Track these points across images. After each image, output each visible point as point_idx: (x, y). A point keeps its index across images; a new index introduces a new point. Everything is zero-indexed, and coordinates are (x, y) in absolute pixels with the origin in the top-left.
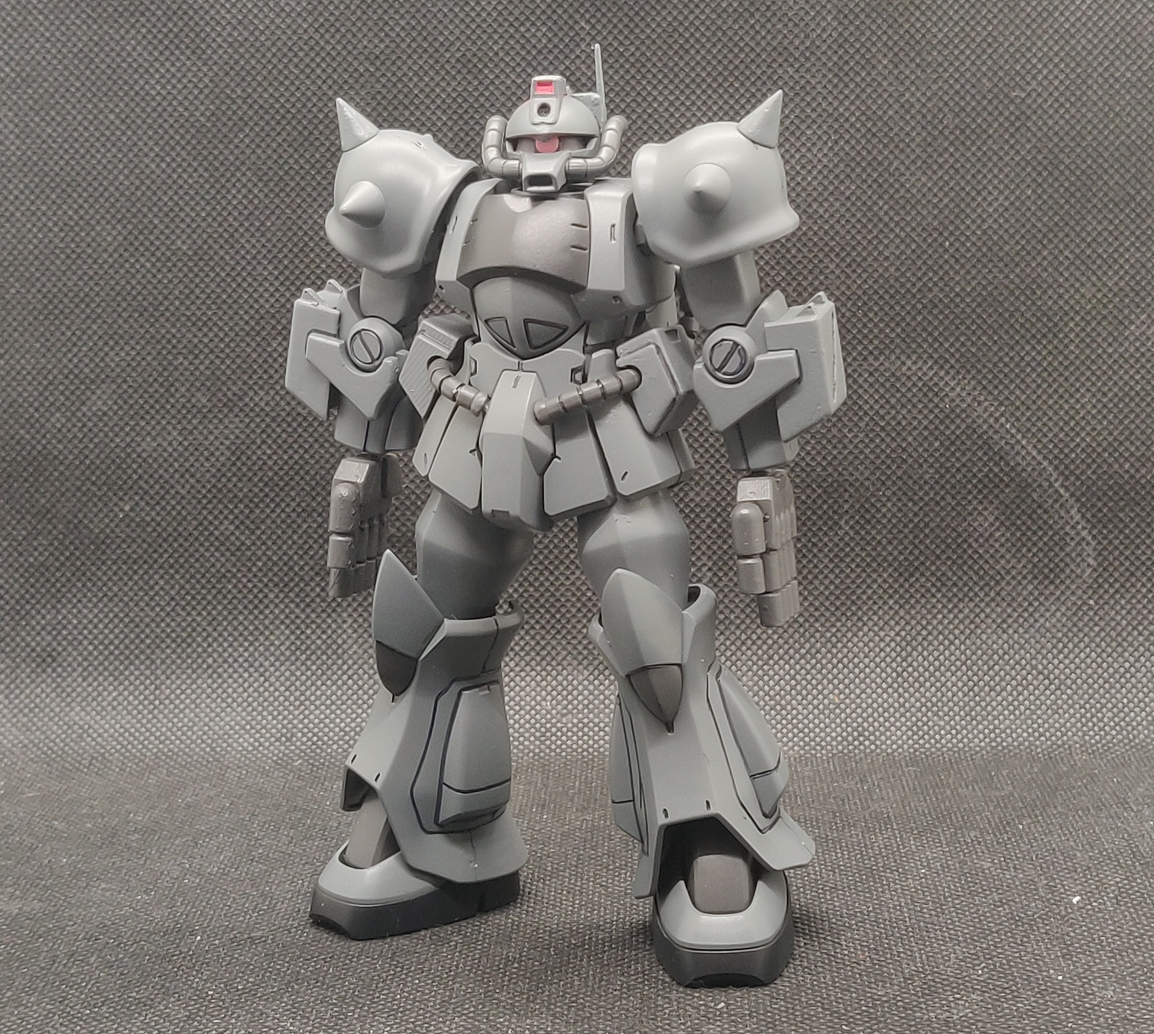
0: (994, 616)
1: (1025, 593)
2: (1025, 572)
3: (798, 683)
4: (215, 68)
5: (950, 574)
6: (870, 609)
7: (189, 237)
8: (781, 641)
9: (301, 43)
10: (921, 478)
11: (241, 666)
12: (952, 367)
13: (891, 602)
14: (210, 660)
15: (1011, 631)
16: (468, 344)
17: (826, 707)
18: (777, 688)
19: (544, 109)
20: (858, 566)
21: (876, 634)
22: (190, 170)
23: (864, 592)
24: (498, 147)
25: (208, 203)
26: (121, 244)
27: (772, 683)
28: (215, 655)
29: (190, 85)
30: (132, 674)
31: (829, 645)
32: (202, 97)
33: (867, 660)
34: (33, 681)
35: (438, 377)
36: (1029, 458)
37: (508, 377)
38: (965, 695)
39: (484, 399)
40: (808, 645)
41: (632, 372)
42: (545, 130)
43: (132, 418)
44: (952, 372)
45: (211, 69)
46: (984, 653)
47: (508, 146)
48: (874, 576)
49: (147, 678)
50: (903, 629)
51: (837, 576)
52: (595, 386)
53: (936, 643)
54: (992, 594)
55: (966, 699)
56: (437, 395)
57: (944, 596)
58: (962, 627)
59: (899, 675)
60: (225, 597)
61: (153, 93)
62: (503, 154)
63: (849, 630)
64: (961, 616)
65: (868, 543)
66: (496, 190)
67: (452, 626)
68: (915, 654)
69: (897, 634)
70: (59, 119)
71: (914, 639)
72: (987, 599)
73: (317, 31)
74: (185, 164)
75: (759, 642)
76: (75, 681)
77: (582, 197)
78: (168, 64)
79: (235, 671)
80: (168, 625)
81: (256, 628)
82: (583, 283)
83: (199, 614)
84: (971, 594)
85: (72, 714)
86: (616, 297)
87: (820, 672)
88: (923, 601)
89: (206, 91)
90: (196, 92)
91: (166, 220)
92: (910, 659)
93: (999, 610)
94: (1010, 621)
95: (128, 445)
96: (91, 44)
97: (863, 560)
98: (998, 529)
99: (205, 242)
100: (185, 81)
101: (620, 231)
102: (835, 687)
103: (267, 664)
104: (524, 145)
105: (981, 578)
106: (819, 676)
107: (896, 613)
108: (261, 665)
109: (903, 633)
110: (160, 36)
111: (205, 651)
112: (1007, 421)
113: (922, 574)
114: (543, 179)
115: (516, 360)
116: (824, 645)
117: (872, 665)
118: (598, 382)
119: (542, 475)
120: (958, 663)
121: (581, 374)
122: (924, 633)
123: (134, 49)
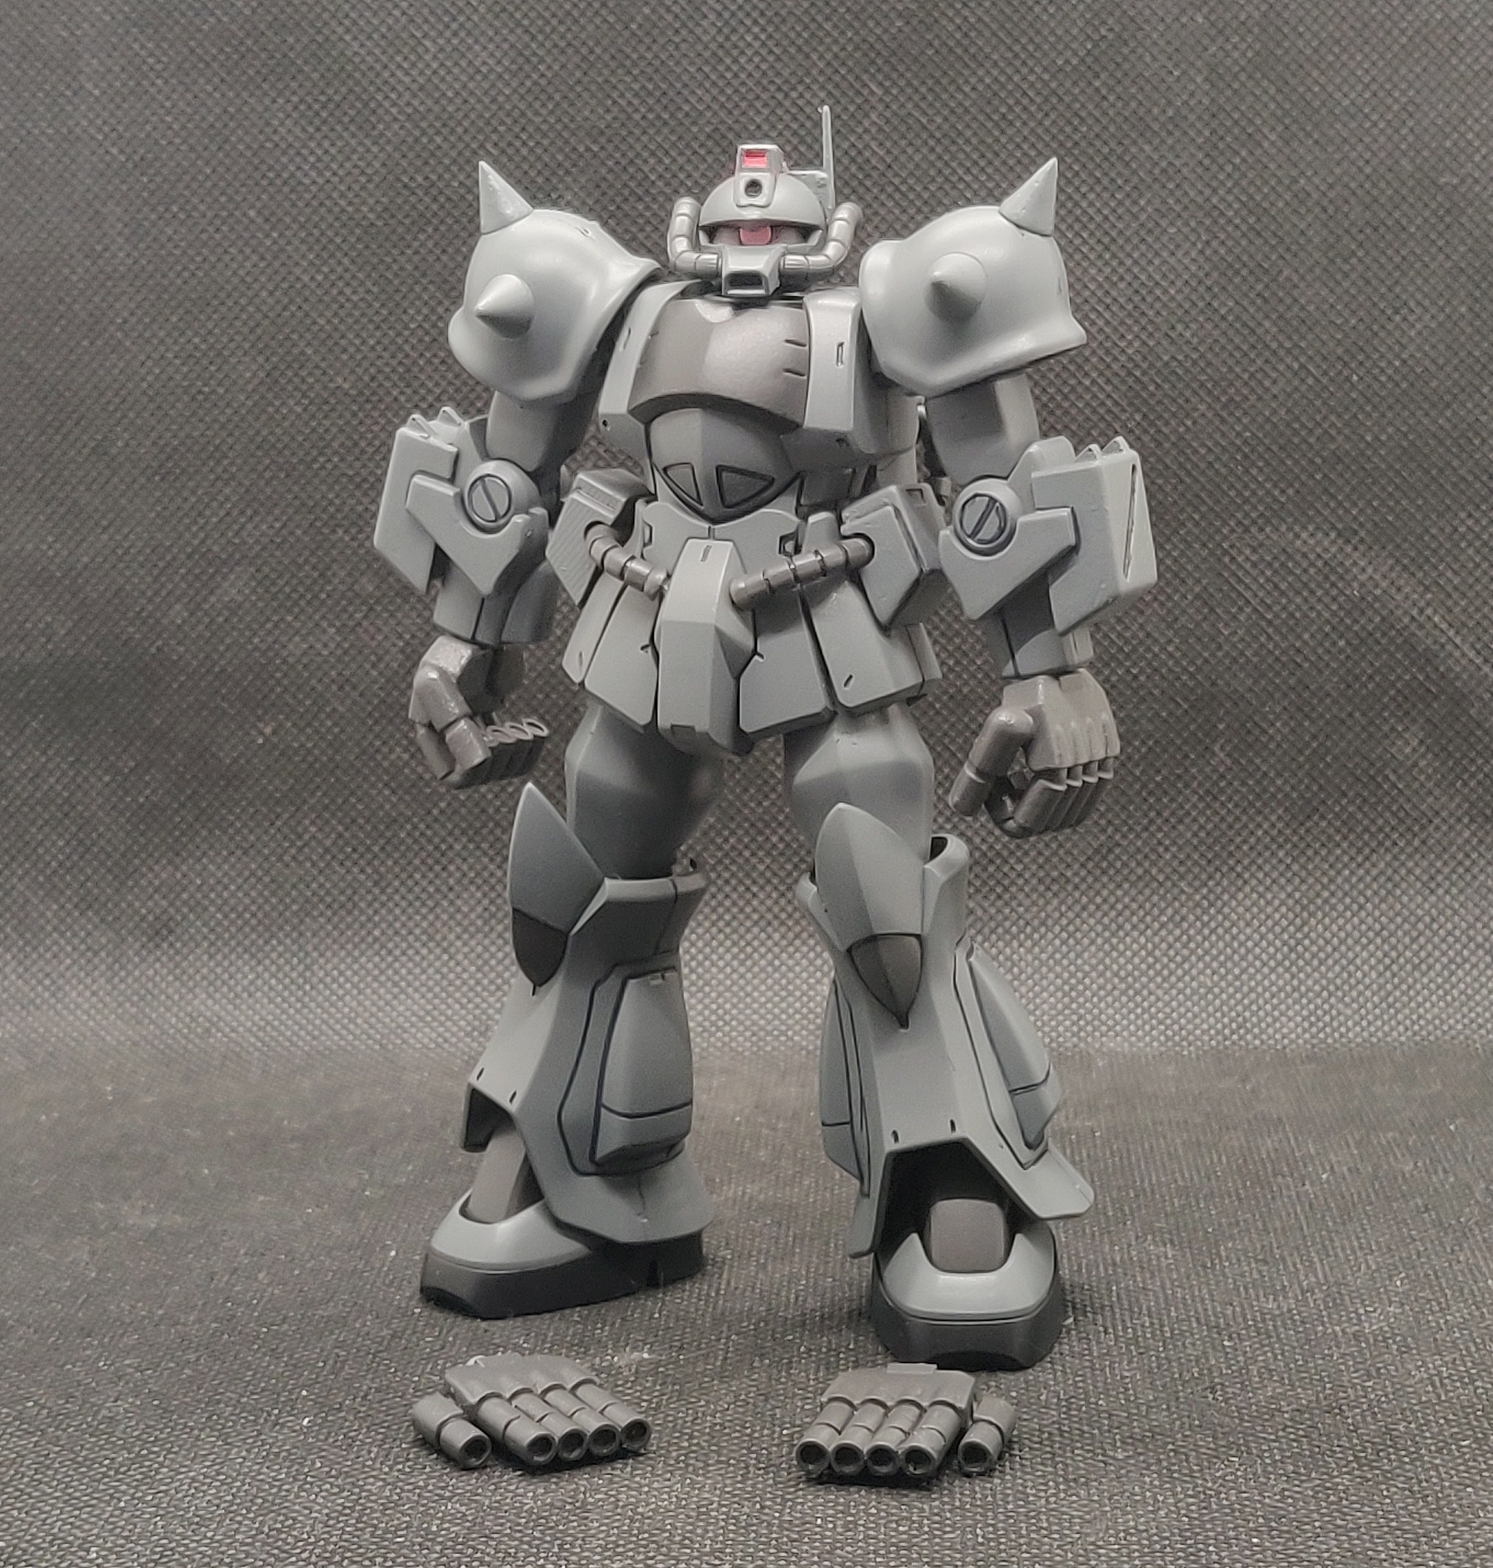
0: (1418, 872)
1: (1460, 841)
2: (1459, 813)
3: (1157, 960)
4: (389, 148)
5: (1360, 816)
6: (1253, 862)
7: (352, 372)
8: (1134, 906)
9: (501, 114)
10: (1321, 688)
11: (417, 939)
12: (1362, 540)
13: (1281, 854)
14: (377, 933)
15: (1440, 892)
16: (639, 505)
17: (1194, 992)
18: (1130, 967)
19: (754, 187)
20: (1236, 806)
21: (1261, 896)
22: (354, 283)
23: (1245, 841)
24: (690, 239)
25: (378, 328)
26: (261, 383)
27: (1122, 961)
28: (384, 925)
29: (356, 171)
30: (274, 949)
31: (1199, 911)
32: (371, 186)
33: (1248, 931)
34: (143, 960)
35: (599, 548)
36: (1464, 662)
37: (696, 546)
38: (1380, 975)
39: (662, 576)
40: (1170, 911)
41: (861, 542)
42: (754, 214)
43: (275, 611)
44: (1362, 548)
45: (382, 149)
46: (1405, 920)
47: (702, 236)
48: (1259, 819)
49: (294, 955)
50: (1296, 889)
51: (1208, 819)
52: (812, 558)
53: (1341, 908)
54: (1416, 843)
55: (1382, 981)
56: (598, 572)
57: (1352, 844)
58: (1375, 886)
59: (1291, 950)
60: (396, 849)
61: (307, 181)
62: (696, 246)
63: (1224, 891)
64: (1374, 872)
65: (1251, 775)
66: (684, 294)
67: (613, 888)
68: (1313, 921)
69: (1289, 896)
70: (182, 216)
71: (1311, 902)
72: (1409, 850)
73: (522, 98)
74: (348, 276)
75: (1106, 907)
76: (199, 958)
77: (800, 306)
78: (326, 144)
79: (410, 946)
80: (321, 886)
81: (438, 890)
82: (798, 420)
83: (362, 871)
84: (1388, 843)
85: (196, 1002)
86: (841, 439)
87: (1185, 946)
88: (1324, 852)
89: (377, 179)
90: (363, 179)
91: (323, 350)
92: (1306, 929)
93: (1425, 863)
94: (1440, 878)
95: (270, 648)
96: (225, 118)
97: (1243, 797)
98: (1423, 756)
99: (373, 379)
100: (348, 165)
101: (849, 352)
102: (1207, 966)
103: (452, 937)
104: (724, 235)
105: (1401, 821)
106: (1186, 952)
107: (1288, 867)
108: (444, 938)
109: (1297, 895)
110: (316, 107)
111: (369, 920)
112: (1435, 612)
113: (1323, 817)
114: (751, 279)
115: (706, 525)
116: (1191, 910)
117: (1256, 936)
118: (817, 553)
119: (738, 679)
120: (1371, 934)
121: (792, 543)
122: (1326, 894)
123: (282, 124)
